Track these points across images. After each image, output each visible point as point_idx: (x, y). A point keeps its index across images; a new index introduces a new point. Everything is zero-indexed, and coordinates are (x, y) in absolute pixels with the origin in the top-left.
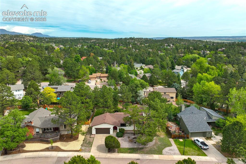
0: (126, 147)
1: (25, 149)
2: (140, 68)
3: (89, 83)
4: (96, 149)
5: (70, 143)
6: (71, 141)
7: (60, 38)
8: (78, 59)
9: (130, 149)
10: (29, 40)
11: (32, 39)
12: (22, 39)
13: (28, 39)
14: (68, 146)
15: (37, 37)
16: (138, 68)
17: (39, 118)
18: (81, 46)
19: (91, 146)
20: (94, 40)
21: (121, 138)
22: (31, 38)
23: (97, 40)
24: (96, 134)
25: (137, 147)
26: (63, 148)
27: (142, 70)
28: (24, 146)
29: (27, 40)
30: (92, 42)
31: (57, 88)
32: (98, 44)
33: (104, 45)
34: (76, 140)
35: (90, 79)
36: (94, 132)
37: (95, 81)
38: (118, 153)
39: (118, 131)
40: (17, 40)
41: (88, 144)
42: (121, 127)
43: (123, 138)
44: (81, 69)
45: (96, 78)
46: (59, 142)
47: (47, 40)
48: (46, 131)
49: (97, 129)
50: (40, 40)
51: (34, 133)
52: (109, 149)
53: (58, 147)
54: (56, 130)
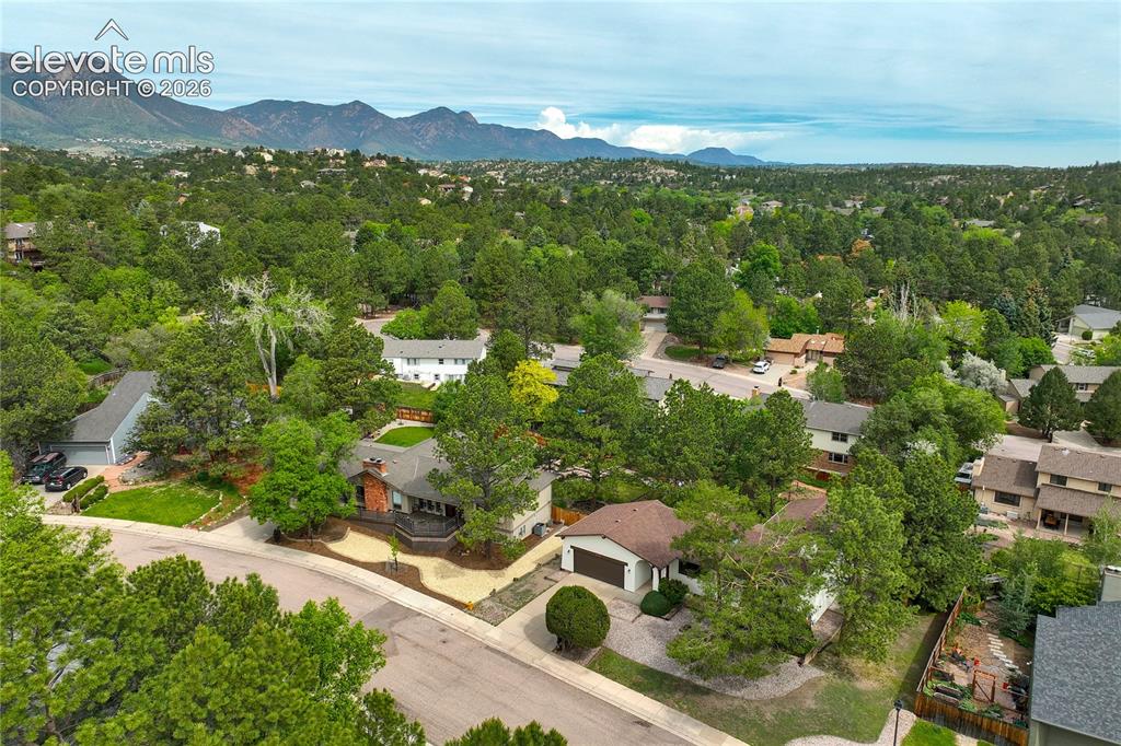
0: (639, 661)
1: (334, 547)
3: (755, 372)
4: (527, 622)
6: (475, 568)
7: (789, 168)
8: (763, 264)
9: (647, 672)
10: (662, 181)
11: (672, 173)
12: (640, 175)
13: (659, 174)
14: (447, 581)
15: (695, 167)
16: (1096, 335)
19: (517, 609)
21: (653, 618)
22: (668, 171)
23: (963, 177)
24: (575, 571)
25: (685, 677)
26: (430, 580)
28: (338, 537)
29: (654, 179)
30: (936, 184)
32: (951, 198)
33: (979, 203)
34: (494, 572)
35: (769, 356)
36: (568, 562)
37: (792, 368)
38: (591, 667)
39: (656, 586)
40: (620, 178)
41: (518, 595)
42: (675, 575)
43: (660, 621)
44: (729, 308)
45: (796, 355)
46: (440, 556)
47: (728, 177)
48: (426, 509)
49: (578, 552)
50: (701, 180)
51: (387, 507)
52: (560, 640)
53: (416, 569)
54: (453, 515)
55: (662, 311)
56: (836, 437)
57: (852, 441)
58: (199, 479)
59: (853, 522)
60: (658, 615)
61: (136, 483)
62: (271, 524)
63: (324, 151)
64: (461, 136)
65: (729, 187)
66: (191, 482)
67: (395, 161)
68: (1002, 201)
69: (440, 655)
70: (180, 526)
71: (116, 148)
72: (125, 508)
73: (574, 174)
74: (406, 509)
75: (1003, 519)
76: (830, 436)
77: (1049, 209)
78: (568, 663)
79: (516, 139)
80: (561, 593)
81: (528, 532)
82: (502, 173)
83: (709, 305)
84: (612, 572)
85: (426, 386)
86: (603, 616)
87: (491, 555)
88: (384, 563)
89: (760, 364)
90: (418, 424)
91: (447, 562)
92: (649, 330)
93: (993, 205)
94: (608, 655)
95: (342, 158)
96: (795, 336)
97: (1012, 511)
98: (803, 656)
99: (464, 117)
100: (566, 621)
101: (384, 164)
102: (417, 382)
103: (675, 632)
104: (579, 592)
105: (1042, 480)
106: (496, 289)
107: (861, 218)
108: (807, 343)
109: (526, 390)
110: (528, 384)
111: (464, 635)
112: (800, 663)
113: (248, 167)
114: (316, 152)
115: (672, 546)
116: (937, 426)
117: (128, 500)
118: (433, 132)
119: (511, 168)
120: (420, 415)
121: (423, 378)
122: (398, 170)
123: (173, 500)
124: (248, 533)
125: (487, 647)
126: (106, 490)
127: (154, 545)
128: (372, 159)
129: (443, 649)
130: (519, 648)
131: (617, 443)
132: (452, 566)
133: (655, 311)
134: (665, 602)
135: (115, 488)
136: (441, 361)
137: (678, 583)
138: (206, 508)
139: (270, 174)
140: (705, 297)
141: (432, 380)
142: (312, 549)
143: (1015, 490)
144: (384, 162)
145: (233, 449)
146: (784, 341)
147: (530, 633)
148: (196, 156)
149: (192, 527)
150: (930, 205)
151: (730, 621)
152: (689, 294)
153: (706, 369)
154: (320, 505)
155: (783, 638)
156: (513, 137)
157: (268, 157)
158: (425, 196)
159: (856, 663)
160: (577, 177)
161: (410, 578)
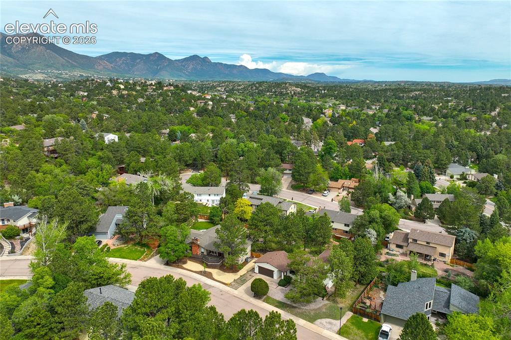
0: (277, 299)
1: (184, 266)
2: (459, 177)
3: (324, 196)
4: (245, 289)
5: (226, 273)
9: (280, 302)
10: (294, 93)
11: (299, 90)
12: (284, 90)
13: (293, 90)
15: (309, 86)
16: (455, 177)
17: (210, 237)
18: (378, 108)
19: (242, 285)
20: (417, 93)
22: (297, 89)
23: (425, 93)
24: (259, 273)
25: (290, 303)
26: (215, 276)
27: (463, 182)
28: (185, 263)
29: (291, 93)
31: (262, 199)
33: (427, 109)
34: (234, 274)
35: (329, 189)
36: (257, 270)
37: (337, 194)
38: (264, 301)
39: (283, 278)
40: (275, 92)
41: (242, 281)
42: (289, 274)
43: (284, 288)
44: (314, 171)
45: (339, 189)
46: (217, 269)
47: (323, 92)
48: (211, 253)
49: (260, 268)
50: (311, 93)
51: (199, 253)
52: (255, 294)
53: (211, 273)
54: (221, 255)
55: (290, 170)
56: (346, 225)
57: (350, 227)
58: (137, 244)
59: (336, 260)
60: (283, 286)
61: (118, 245)
62: (166, 259)
63: (146, 82)
64: (204, 68)
65: (324, 96)
66: (135, 245)
67: (176, 87)
68: (437, 108)
69: (221, 298)
70: (136, 260)
71: (47, 75)
72: (117, 254)
73: (256, 89)
74: (205, 253)
75: (398, 253)
76: (344, 225)
77: (455, 113)
78: (258, 300)
79: (229, 69)
80: (255, 280)
81: (244, 260)
82: (223, 88)
83: (306, 171)
84: (270, 273)
85: (204, 204)
86: (267, 287)
87: (234, 269)
88: (201, 271)
89: (326, 192)
90: (204, 220)
91: (220, 271)
92: (285, 177)
93: (433, 110)
94: (268, 298)
95: (154, 86)
96: (340, 180)
97: (401, 251)
98: (323, 297)
99: (205, 60)
100: (257, 288)
101: (172, 88)
102: (200, 202)
103: (288, 291)
104: (260, 280)
105: (410, 240)
106: (227, 163)
107: (377, 116)
108: (343, 184)
109: (241, 209)
110: (242, 207)
111: (227, 293)
112: (323, 300)
113: (113, 91)
114: (142, 83)
115: (287, 266)
116: (377, 223)
117: (117, 251)
118: (191, 66)
119: (227, 86)
120: (204, 217)
121: (203, 201)
122: (179, 91)
123: (131, 251)
124: (158, 262)
125: (234, 296)
126: (109, 248)
127: (131, 266)
128: (167, 86)
129: (222, 297)
130: (244, 296)
131: (272, 232)
132: (221, 272)
133: (288, 170)
134: (285, 282)
135: (112, 248)
136: (209, 195)
137: (289, 277)
138: (142, 254)
139: (124, 95)
140: (305, 168)
141: (206, 202)
142: (178, 267)
143: (402, 244)
144: (172, 87)
145: (150, 234)
146: (335, 183)
147: (246, 292)
148: (88, 83)
149: (140, 260)
150: (406, 110)
151: (301, 288)
152: (299, 167)
153: (306, 194)
154: (181, 254)
155: (316, 292)
156: (227, 68)
157: (122, 87)
158: (192, 106)
159: (339, 299)
160: (257, 91)
161: (209, 276)
